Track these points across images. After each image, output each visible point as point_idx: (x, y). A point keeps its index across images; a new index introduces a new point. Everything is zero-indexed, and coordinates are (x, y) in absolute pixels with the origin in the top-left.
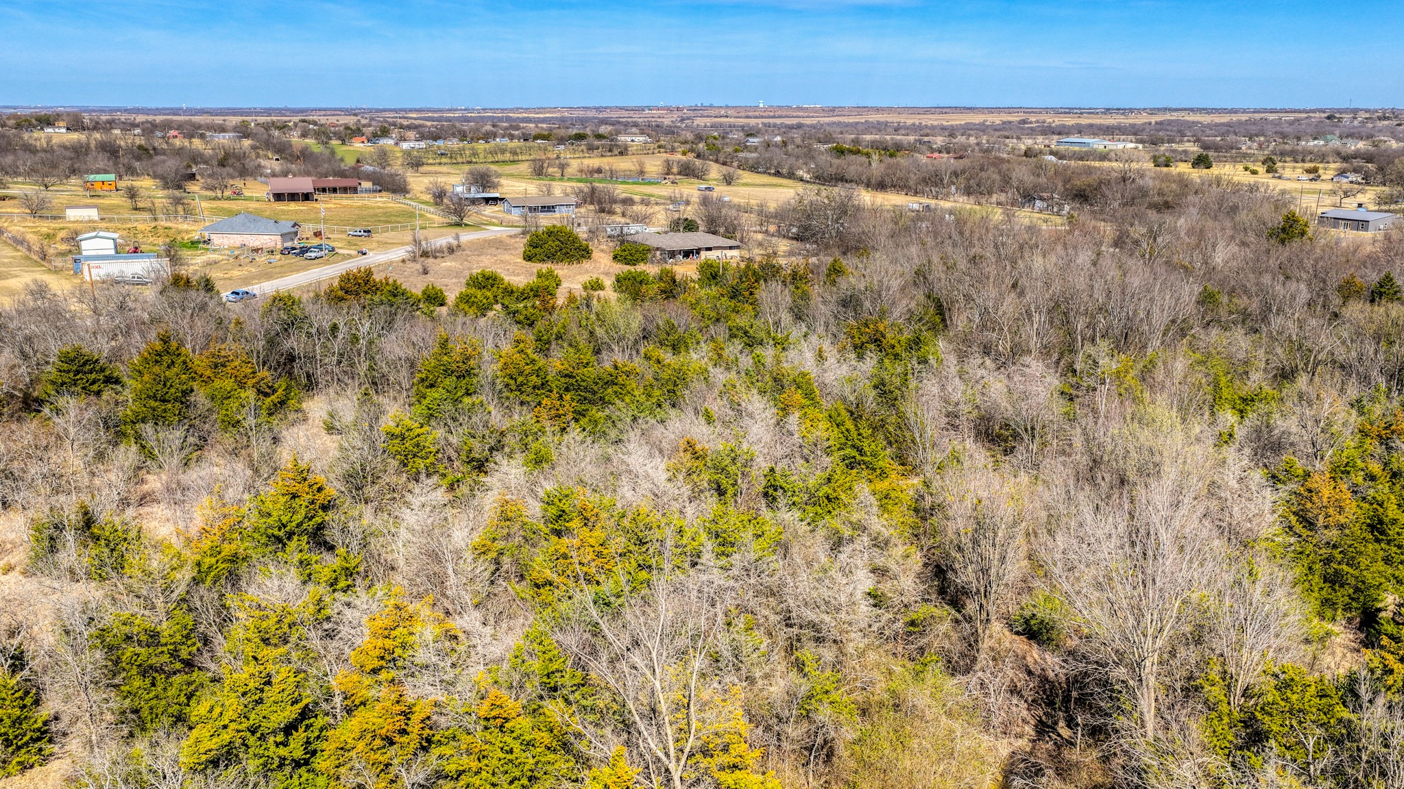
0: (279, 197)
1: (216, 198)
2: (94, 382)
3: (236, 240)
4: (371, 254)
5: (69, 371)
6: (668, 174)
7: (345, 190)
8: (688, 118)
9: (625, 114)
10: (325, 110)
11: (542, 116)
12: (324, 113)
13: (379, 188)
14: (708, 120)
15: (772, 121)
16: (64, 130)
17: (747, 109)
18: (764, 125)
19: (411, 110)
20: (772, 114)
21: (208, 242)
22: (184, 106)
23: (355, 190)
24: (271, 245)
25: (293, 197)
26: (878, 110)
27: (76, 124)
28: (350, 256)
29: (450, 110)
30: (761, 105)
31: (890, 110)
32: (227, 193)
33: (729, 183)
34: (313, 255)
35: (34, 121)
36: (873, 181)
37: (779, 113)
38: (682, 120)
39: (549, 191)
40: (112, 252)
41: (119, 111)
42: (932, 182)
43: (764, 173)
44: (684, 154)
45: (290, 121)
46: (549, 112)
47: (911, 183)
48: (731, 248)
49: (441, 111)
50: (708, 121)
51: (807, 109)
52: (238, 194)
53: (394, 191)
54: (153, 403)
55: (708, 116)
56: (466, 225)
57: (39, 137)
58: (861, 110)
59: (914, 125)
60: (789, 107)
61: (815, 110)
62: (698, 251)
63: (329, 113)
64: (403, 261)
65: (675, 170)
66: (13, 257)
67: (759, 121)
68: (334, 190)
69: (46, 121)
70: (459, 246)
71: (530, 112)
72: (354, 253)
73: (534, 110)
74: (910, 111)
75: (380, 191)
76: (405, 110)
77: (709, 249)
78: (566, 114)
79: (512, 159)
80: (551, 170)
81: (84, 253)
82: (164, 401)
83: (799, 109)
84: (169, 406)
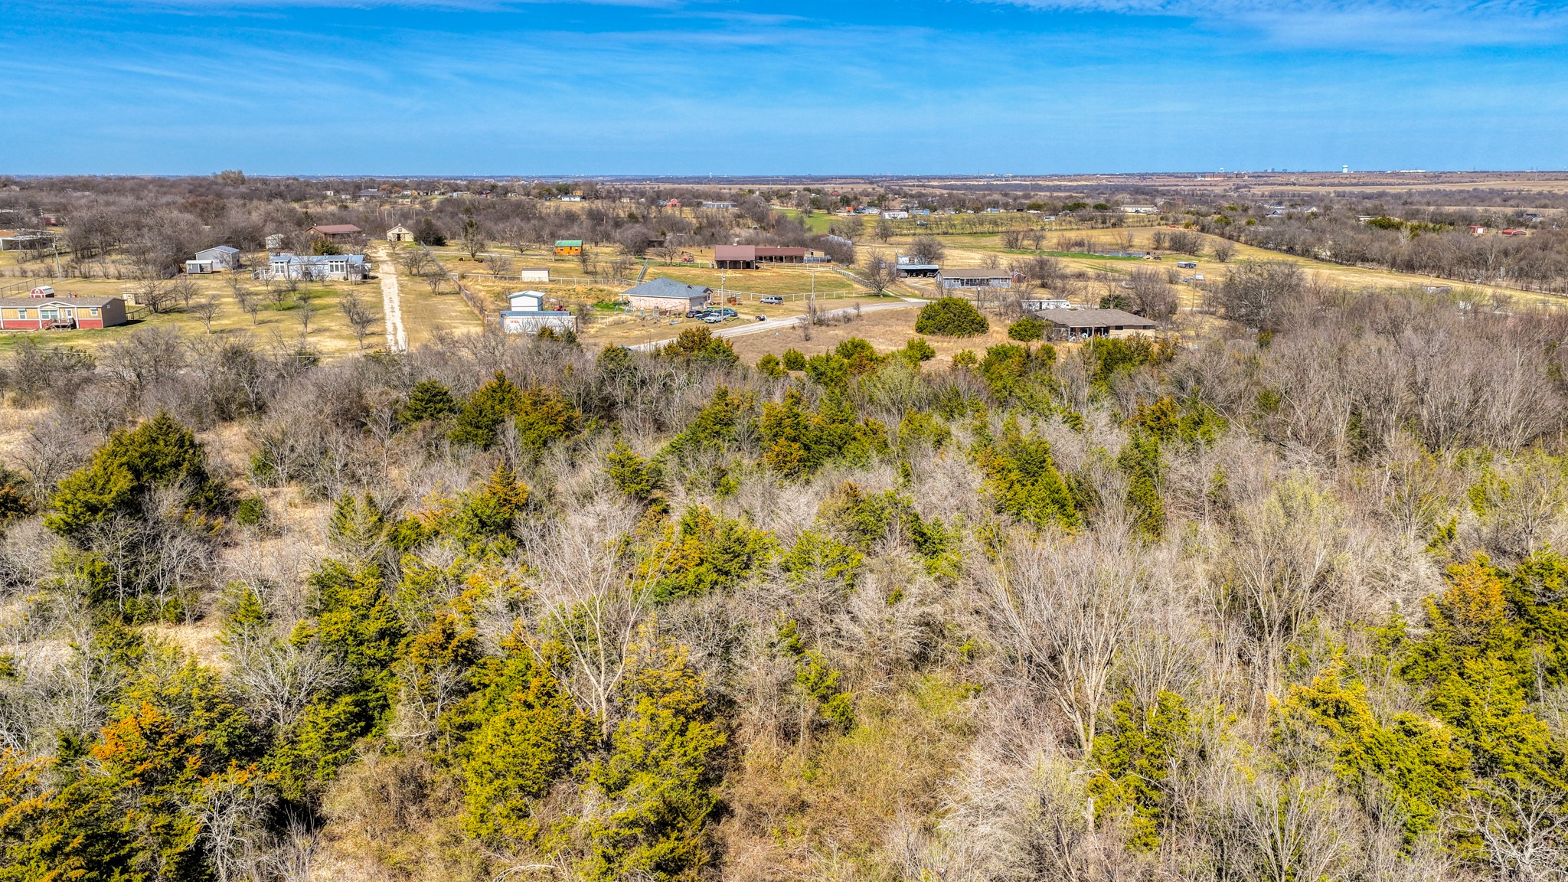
0: (722, 264)
1: (665, 265)
2: (441, 411)
3: (650, 303)
4: (768, 320)
5: (422, 401)
6: (1157, 249)
7: (791, 259)
8: (1245, 186)
9: (1173, 181)
10: (846, 178)
11: (1075, 184)
12: (843, 181)
13: (829, 257)
14: (1270, 188)
15: (1347, 189)
16: (578, 199)
17: (1325, 174)
18: (1338, 194)
19: (934, 178)
20: (1354, 181)
21: (627, 303)
22: (710, 174)
23: (800, 259)
24: (680, 308)
25: (734, 265)
26: (1500, 175)
27: (591, 193)
28: (749, 321)
29: (976, 178)
30: (1345, 171)
31: (1519, 175)
32: (677, 260)
33: (1222, 261)
34: (712, 319)
35: (555, 191)
36: (1399, 260)
37: (1366, 180)
38: (1238, 188)
39: (994, 264)
40: (536, 309)
41: (650, 180)
42: (1475, 263)
43: (1275, 249)
44: (1187, 226)
45: (794, 190)
46: (1085, 180)
47: (1444, 263)
48: (1145, 327)
49: (967, 178)
50: (1267, 190)
51: (1404, 174)
52: (690, 261)
53: (841, 261)
54: (469, 428)
55: (1272, 184)
56: (885, 296)
57: (548, 206)
58: (1474, 175)
59: (1540, 194)
60: (1382, 173)
61: (1415, 176)
62: (1107, 330)
63: (848, 181)
64: (794, 328)
65: (1167, 245)
66: (461, 312)
67: (1331, 189)
68: (781, 259)
69: (566, 191)
70: (858, 316)
71: (1064, 180)
72: (752, 318)
73: (1070, 178)
74: (1547, 177)
75: (829, 261)
76: (928, 178)
77: (1120, 328)
78: (1104, 182)
79: (991, 230)
80: (1026, 242)
81: (513, 309)
82: (478, 427)
83: (1395, 174)
84: (480, 432)
